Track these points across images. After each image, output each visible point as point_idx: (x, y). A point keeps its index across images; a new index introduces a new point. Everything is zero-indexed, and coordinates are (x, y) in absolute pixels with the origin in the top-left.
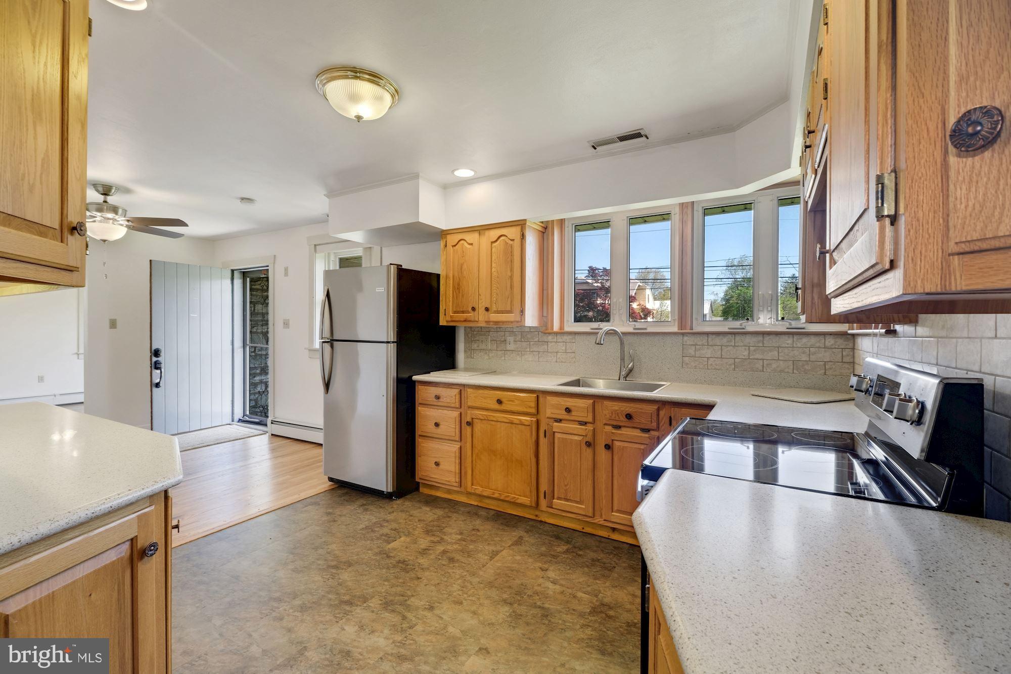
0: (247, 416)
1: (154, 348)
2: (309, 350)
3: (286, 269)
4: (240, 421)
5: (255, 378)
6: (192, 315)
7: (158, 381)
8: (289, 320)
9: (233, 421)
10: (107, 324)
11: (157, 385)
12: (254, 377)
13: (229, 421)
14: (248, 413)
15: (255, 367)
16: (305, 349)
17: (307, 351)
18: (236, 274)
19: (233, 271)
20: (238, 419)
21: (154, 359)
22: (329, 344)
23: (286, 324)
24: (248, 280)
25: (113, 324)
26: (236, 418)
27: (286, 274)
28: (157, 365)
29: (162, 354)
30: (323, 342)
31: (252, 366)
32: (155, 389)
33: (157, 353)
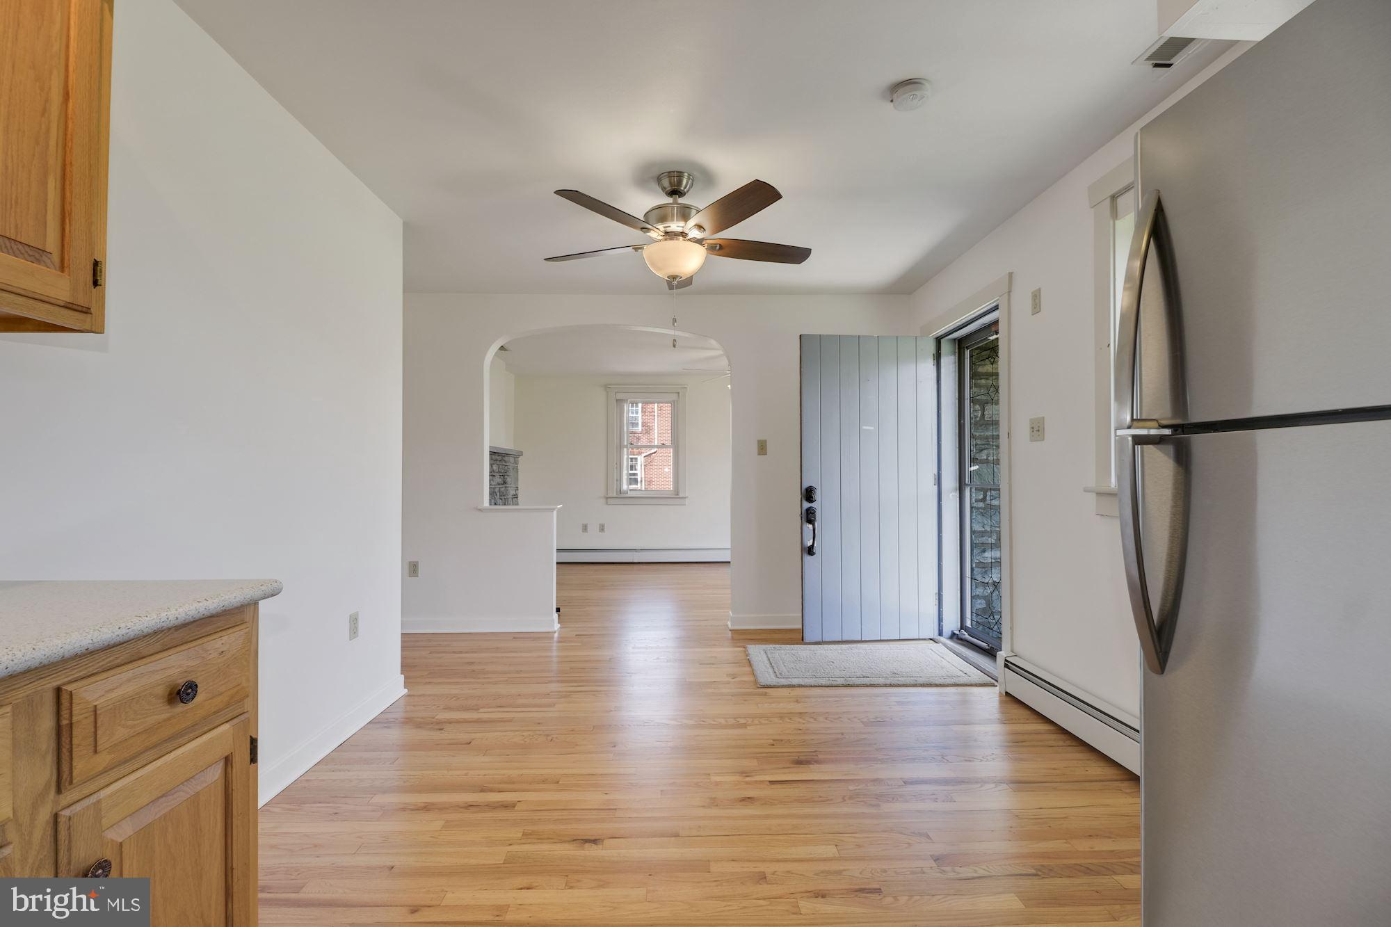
0: (966, 629)
1: (805, 485)
2: (1099, 494)
3: (1036, 297)
4: (953, 636)
5: (986, 554)
6: (865, 427)
7: (810, 543)
8: (1043, 418)
9: (940, 634)
10: (754, 448)
11: (810, 551)
12: (984, 551)
13: (933, 633)
14: (968, 623)
15: (986, 532)
16: (1086, 490)
17: (1092, 497)
18: (946, 347)
19: (938, 340)
20: (950, 633)
21: (806, 505)
22: (1170, 448)
23: (1037, 430)
24: (967, 353)
25: (762, 448)
26: (947, 630)
27: (1036, 307)
28: (809, 517)
29: (817, 496)
30: (1138, 440)
31: (978, 528)
32: (807, 558)
33: (809, 494)
